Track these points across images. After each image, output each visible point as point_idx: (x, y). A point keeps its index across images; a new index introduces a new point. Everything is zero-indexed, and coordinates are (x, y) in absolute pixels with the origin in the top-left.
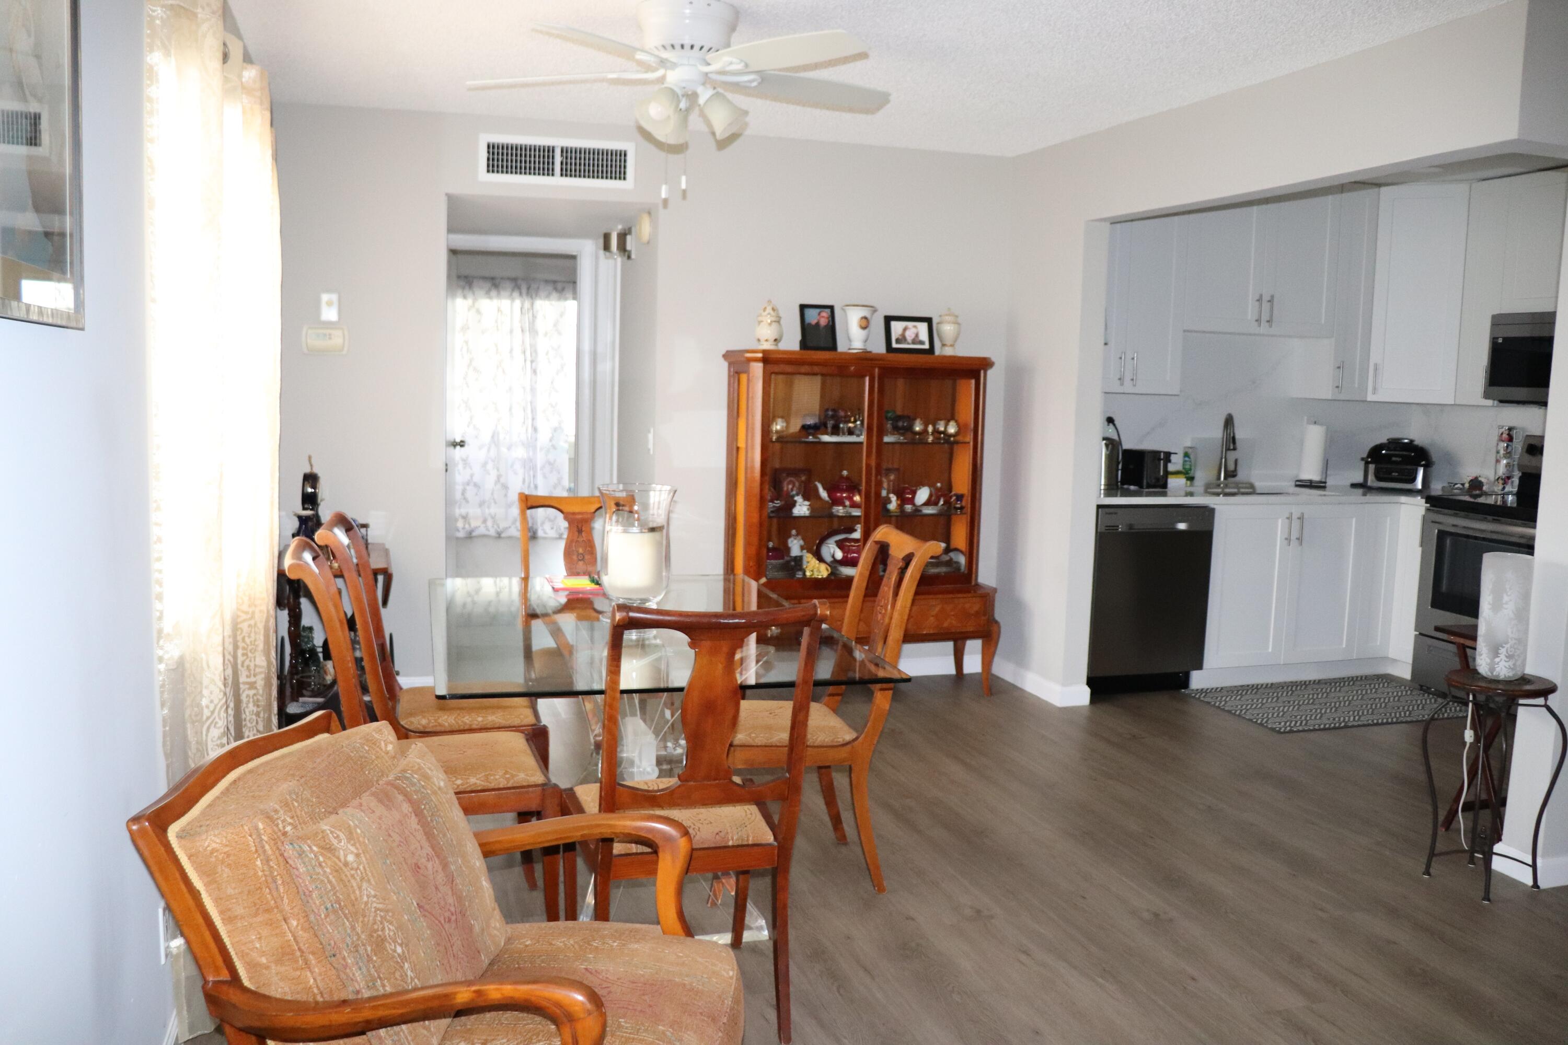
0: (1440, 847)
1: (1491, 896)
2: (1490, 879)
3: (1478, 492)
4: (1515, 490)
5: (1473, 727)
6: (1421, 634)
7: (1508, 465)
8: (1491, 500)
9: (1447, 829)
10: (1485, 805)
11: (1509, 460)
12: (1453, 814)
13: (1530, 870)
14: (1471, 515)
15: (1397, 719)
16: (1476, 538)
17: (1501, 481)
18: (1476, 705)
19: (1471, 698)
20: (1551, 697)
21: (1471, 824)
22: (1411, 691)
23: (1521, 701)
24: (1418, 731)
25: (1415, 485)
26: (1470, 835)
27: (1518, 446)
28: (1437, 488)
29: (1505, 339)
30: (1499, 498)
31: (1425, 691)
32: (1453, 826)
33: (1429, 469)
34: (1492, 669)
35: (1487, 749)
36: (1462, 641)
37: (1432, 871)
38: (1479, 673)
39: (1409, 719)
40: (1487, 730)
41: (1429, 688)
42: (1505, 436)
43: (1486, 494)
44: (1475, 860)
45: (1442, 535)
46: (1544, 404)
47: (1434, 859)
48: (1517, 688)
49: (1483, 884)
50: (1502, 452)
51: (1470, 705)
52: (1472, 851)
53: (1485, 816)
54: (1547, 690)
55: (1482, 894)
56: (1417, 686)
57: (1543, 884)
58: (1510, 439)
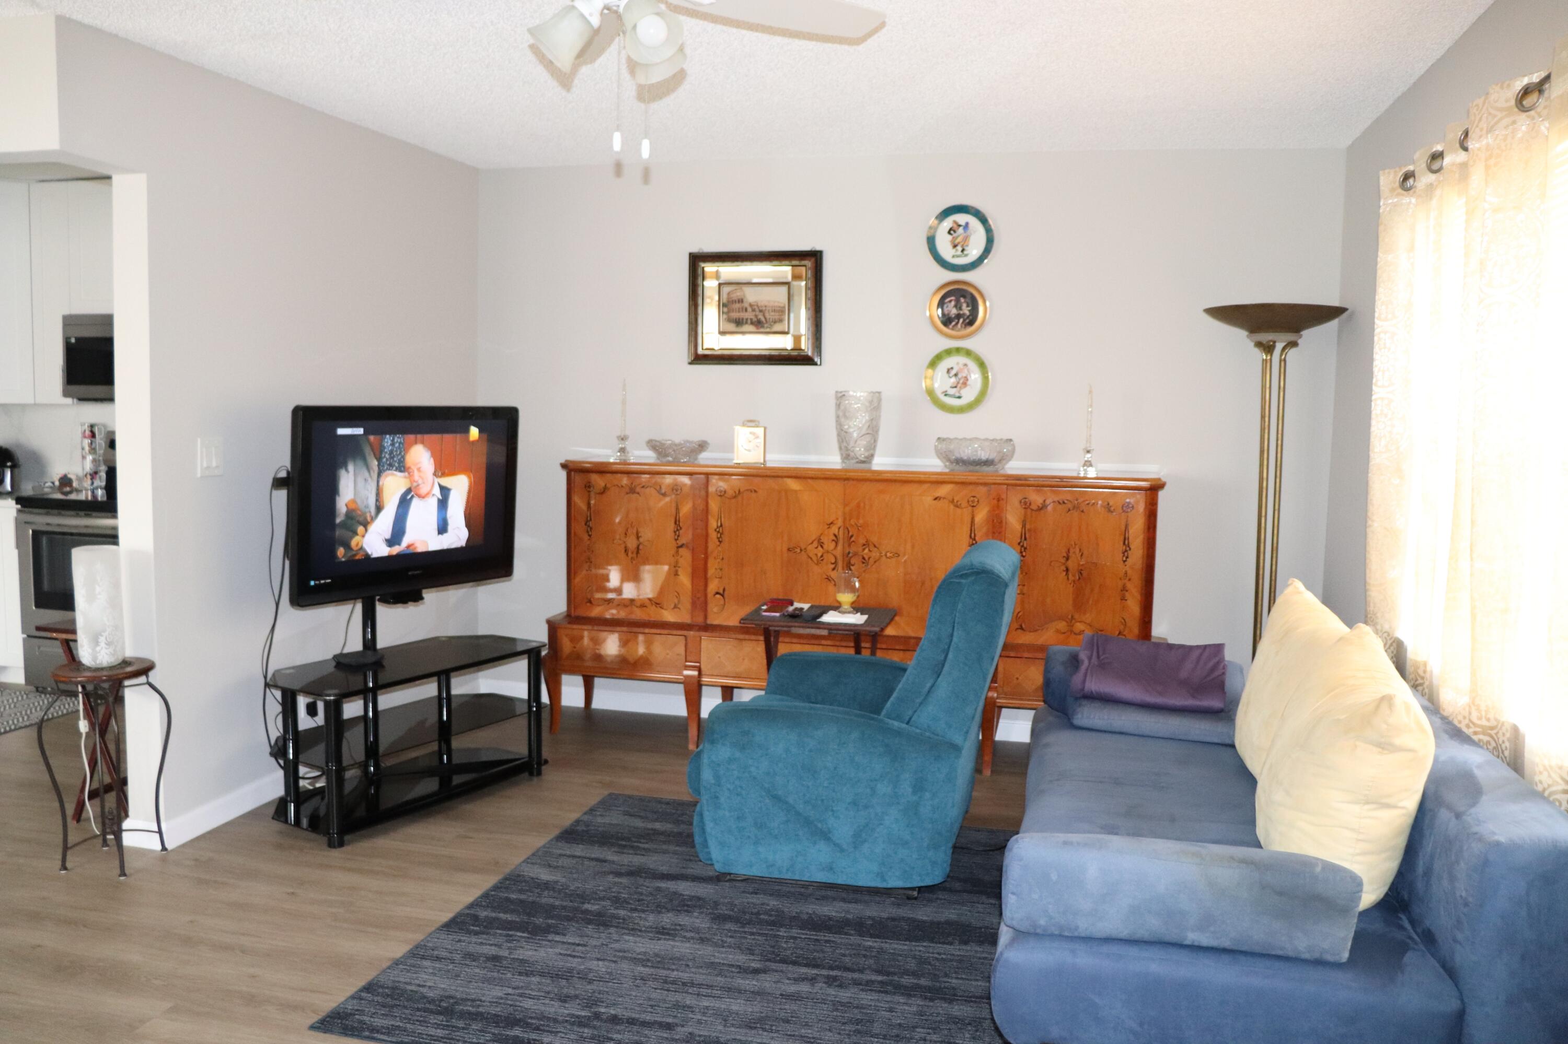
0: (72, 839)
1: (127, 872)
2: (123, 855)
3: (68, 489)
4: (104, 484)
5: (87, 716)
6: (29, 636)
7: (94, 461)
8: (82, 497)
9: (78, 821)
10: (108, 789)
11: (94, 456)
12: (80, 807)
13: (157, 836)
14: (63, 512)
15: (15, 725)
16: (72, 534)
17: (89, 477)
18: (86, 695)
19: (80, 689)
20: (151, 674)
21: (99, 809)
22: (27, 695)
23: (127, 683)
24: (33, 733)
25: (5, 487)
26: (100, 820)
27: (100, 441)
28: (27, 490)
29: (77, 339)
30: (90, 493)
31: (42, 692)
32: (84, 815)
33: (16, 470)
34: (95, 658)
35: (103, 733)
36: (64, 636)
37: (68, 865)
38: (83, 665)
39: (27, 723)
40: (101, 716)
41: (45, 688)
42: (88, 433)
43: (78, 491)
44: (109, 842)
45: (37, 535)
46: (111, 399)
47: (69, 853)
48: (121, 671)
49: (117, 862)
50: (87, 448)
51: (80, 696)
52: (104, 834)
53: (111, 799)
54: (145, 669)
55: (118, 871)
56: (32, 688)
57: (170, 845)
58: (93, 435)
